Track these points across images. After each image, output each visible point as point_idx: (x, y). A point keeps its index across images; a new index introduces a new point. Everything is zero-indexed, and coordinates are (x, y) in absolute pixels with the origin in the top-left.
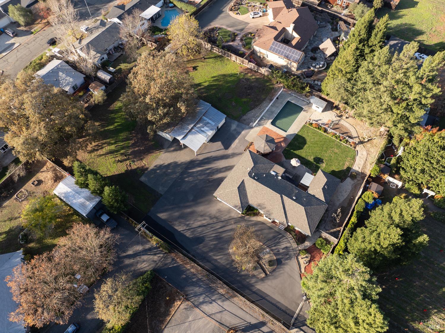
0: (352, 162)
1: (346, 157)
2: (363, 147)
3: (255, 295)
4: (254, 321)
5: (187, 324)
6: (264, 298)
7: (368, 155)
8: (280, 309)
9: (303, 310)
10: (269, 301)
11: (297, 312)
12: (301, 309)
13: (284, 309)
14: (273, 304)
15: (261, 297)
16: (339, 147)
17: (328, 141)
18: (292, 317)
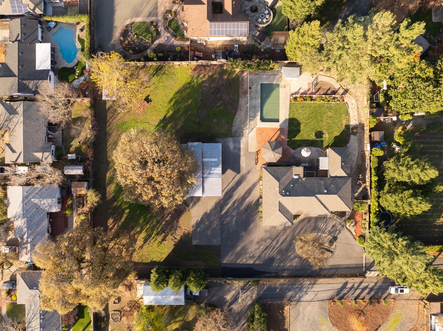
0: (348, 117)
1: (341, 115)
2: (349, 95)
3: (331, 270)
4: (340, 286)
5: (301, 314)
6: (338, 268)
7: (357, 101)
8: (352, 268)
9: (367, 258)
10: (343, 268)
11: (364, 262)
12: (366, 258)
13: (355, 266)
14: (346, 268)
15: (336, 268)
16: (330, 108)
17: (318, 108)
18: (362, 267)
